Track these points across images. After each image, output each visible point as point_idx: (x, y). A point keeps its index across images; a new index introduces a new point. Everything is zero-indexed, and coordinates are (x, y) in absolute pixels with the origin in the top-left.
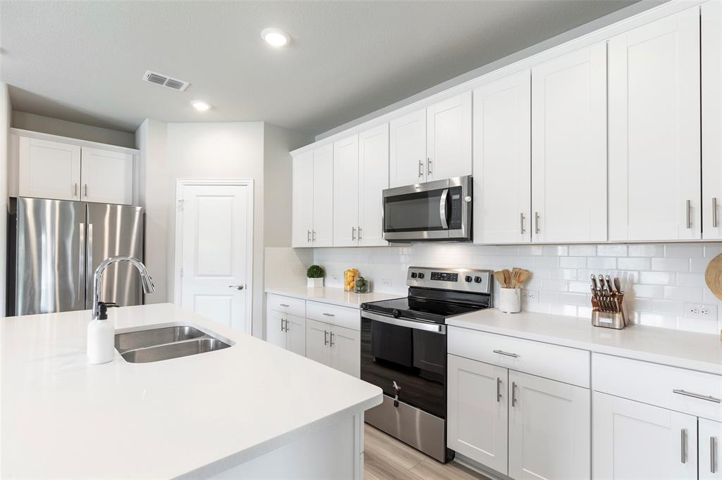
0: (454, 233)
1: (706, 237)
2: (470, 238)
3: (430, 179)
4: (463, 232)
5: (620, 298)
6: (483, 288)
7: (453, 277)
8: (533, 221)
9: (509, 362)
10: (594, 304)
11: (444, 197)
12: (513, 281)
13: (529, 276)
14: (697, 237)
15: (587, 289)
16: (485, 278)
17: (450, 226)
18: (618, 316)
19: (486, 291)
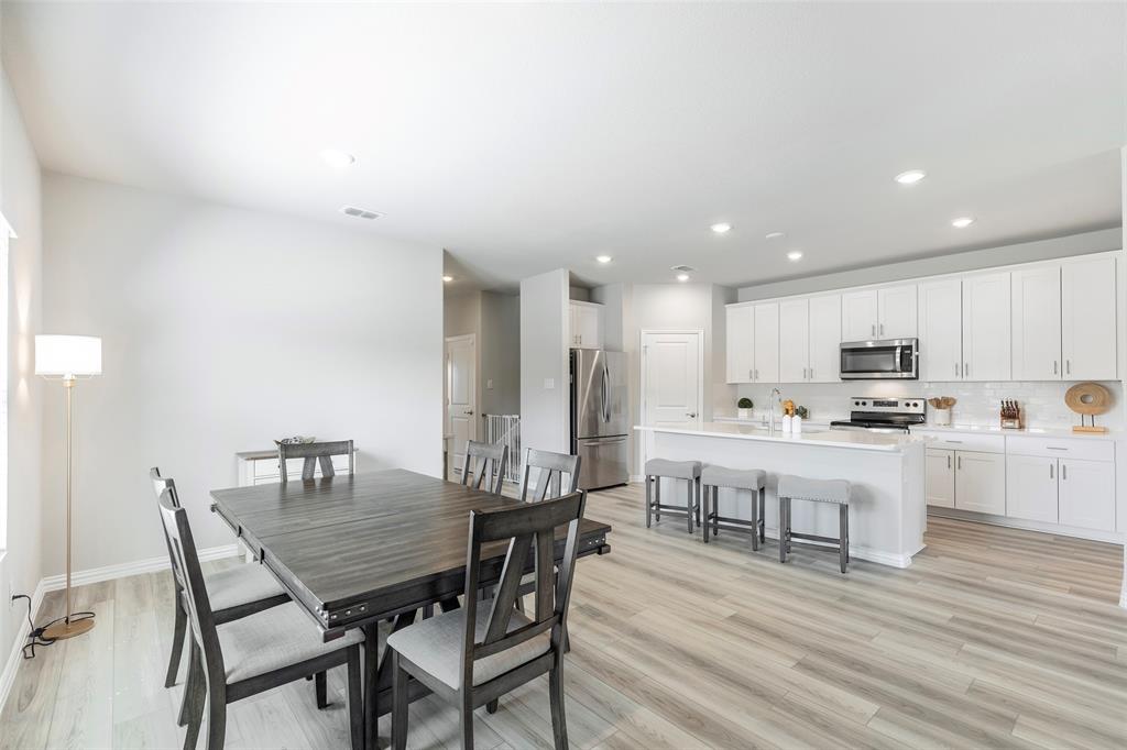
0: (905, 375)
1: (1064, 379)
2: (917, 378)
3: (881, 338)
4: (913, 375)
5: (1018, 411)
6: (920, 410)
7: (895, 404)
8: (962, 368)
9: (955, 446)
10: (1002, 416)
11: (898, 351)
12: (943, 405)
13: (954, 401)
14: (1060, 379)
15: (999, 409)
16: (921, 403)
17: (903, 371)
18: (1017, 421)
19: (922, 412)
